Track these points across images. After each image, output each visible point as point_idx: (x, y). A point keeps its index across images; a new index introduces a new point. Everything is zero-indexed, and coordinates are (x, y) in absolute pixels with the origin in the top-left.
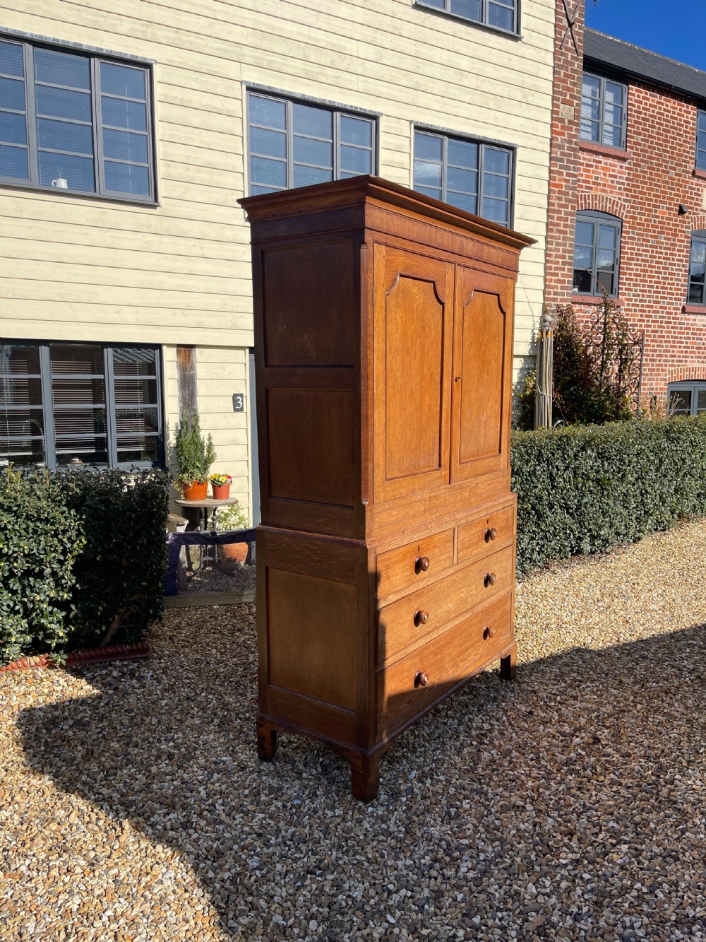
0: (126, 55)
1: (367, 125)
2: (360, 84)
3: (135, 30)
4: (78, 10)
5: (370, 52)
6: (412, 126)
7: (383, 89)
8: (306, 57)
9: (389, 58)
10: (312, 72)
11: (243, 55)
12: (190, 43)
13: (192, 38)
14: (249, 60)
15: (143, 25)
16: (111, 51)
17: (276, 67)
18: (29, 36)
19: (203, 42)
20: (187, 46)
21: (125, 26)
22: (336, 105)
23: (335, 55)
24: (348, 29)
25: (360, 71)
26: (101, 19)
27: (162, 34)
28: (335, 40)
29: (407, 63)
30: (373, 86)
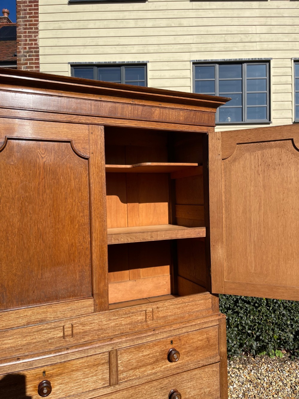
0: (135, 62)
1: (263, 66)
2: (258, 46)
3: (140, 50)
4: (115, 48)
5: (264, 29)
6: (293, 61)
7: (273, 46)
8: (225, 41)
9: (275, 30)
10: (229, 47)
11: (191, 48)
12: (165, 49)
13: (166, 47)
14: (194, 50)
15: (143, 47)
16: (128, 62)
17: (209, 49)
18: (95, 63)
19: (171, 47)
20: (163, 51)
21: (135, 49)
22: (243, 60)
23: (242, 36)
24: (250, 21)
25: (258, 40)
26: (125, 49)
27: (151, 49)
28: (242, 28)
29: (288, 29)
30: (265, 46)
